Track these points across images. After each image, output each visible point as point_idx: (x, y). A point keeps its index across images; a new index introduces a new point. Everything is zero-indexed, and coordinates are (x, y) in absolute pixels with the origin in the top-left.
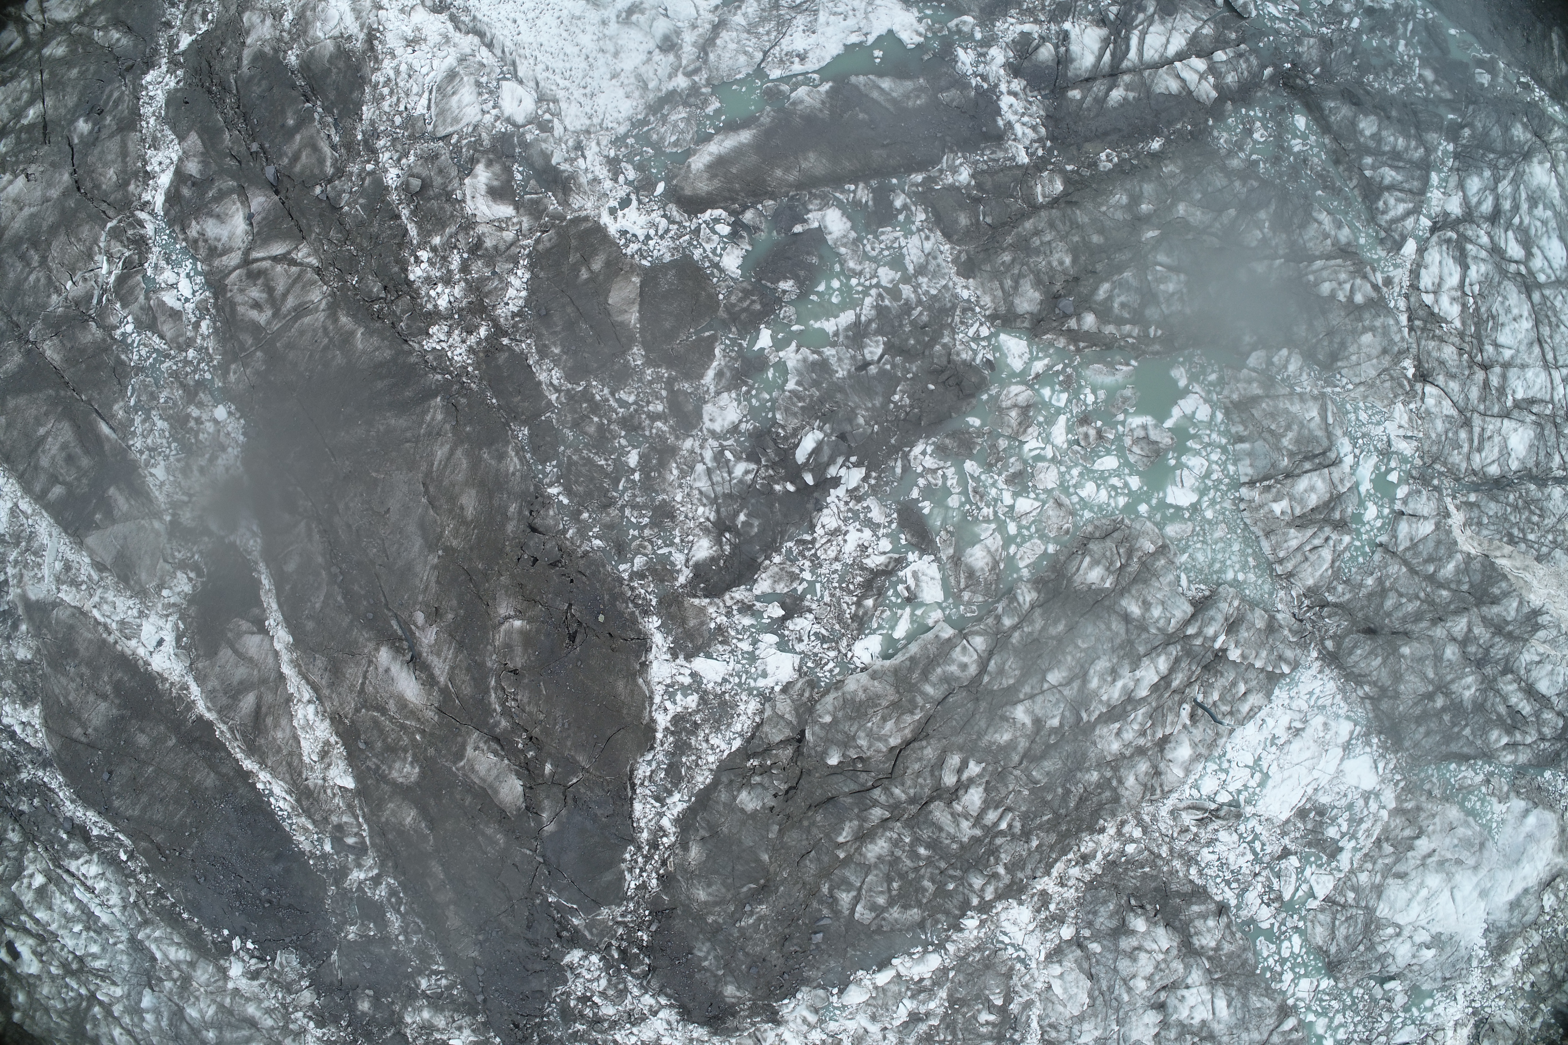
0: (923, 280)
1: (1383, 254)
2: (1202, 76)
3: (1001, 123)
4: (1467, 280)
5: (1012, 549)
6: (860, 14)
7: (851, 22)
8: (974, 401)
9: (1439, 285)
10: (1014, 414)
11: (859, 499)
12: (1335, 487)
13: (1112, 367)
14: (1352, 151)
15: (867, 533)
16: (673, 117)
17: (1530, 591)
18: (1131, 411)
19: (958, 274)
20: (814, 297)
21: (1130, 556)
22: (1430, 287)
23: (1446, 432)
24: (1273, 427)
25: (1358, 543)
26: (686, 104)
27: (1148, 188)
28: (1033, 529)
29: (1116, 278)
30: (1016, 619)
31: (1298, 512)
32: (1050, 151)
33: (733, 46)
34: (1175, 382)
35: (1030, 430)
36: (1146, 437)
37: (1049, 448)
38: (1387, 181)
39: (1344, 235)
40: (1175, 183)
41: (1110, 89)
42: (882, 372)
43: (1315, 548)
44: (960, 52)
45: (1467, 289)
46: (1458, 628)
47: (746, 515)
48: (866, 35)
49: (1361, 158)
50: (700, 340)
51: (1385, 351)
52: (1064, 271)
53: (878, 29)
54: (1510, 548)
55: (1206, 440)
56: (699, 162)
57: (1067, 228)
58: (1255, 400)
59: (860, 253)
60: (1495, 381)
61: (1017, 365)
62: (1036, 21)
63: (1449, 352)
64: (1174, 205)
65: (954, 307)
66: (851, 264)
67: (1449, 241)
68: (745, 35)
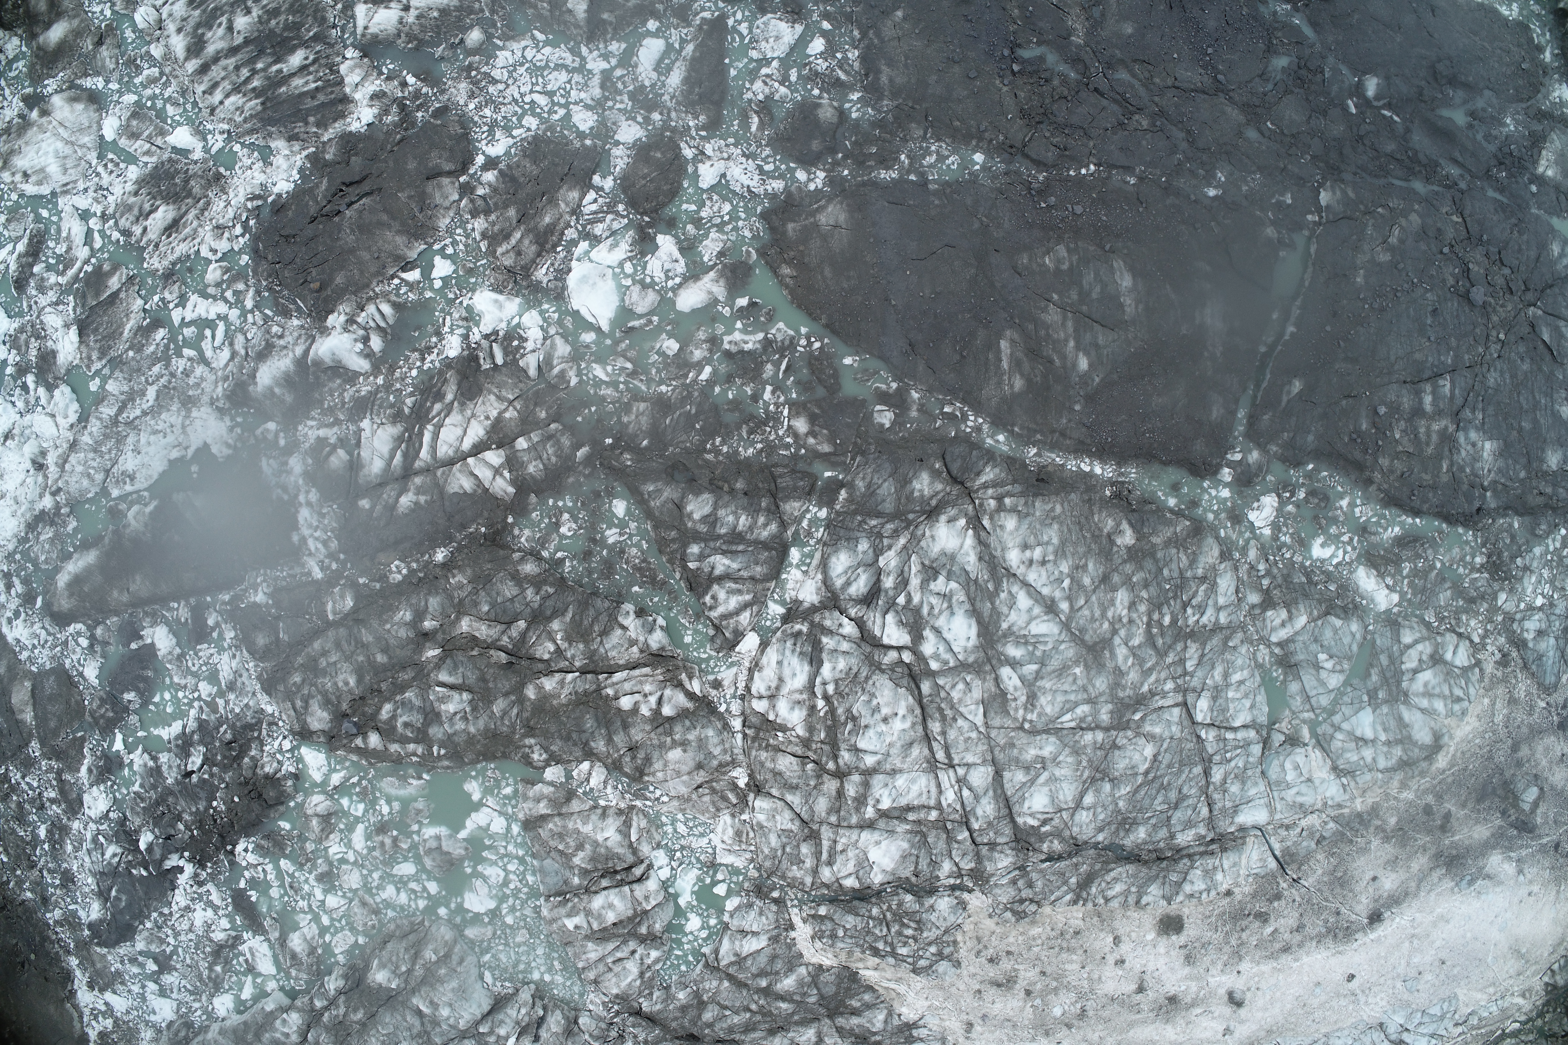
0: (232, 696)
1: (714, 653)
2: (497, 471)
3: (295, 538)
4: (818, 680)
5: (328, 938)
6: (178, 430)
7: (170, 439)
8: (282, 808)
9: (778, 688)
10: (314, 822)
11: (201, 884)
12: (640, 904)
13: (404, 779)
14: (673, 540)
15: (210, 913)
16: (42, 538)
17: (902, 1005)
18: (426, 821)
19: (263, 689)
20: (152, 707)
21: (414, 964)
22: (763, 692)
23: (784, 847)
24: (561, 847)
25: (679, 953)
26: (52, 523)
27: (434, 602)
28: (343, 922)
29: (398, 698)
30: (325, 1003)
31: (595, 926)
32: (343, 563)
33: (79, 469)
34: (469, 795)
35: (332, 836)
36: (439, 848)
37: (351, 852)
38: (717, 572)
39: (657, 639)
40: (463, 594)
41: (399, 495)
42: (203, 781)
43: (620, 960)
44: (264, 462)
45: (818, 690)
46: (804, 1038)
47: (117, 891)
48: (186, 448)
49: (685, 546)
50: (75, 739)
51: (699, 766)
52: (350, 692)
53: (195, 442)
54: (877, 960)
55: (502, 851)
56: (62, 580)
57: (352, 648)
58: (543, 818)
59: (184, 668)
60: (851, 790)
61: (317, 777)
62: (337, 422)
63: (786, 764)
64: (458, 619)
65: (260, 722)
66: (176, 679)
67: (797, 635)
68: (91, 455)
